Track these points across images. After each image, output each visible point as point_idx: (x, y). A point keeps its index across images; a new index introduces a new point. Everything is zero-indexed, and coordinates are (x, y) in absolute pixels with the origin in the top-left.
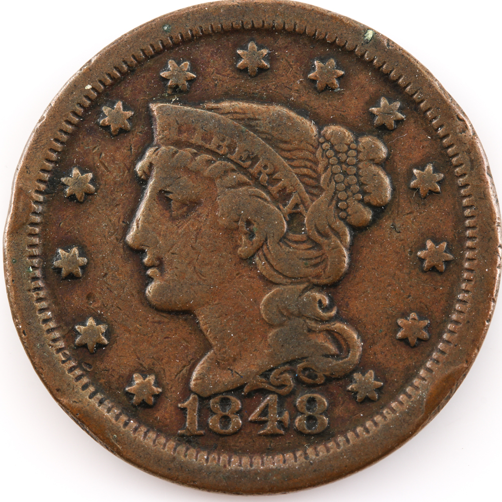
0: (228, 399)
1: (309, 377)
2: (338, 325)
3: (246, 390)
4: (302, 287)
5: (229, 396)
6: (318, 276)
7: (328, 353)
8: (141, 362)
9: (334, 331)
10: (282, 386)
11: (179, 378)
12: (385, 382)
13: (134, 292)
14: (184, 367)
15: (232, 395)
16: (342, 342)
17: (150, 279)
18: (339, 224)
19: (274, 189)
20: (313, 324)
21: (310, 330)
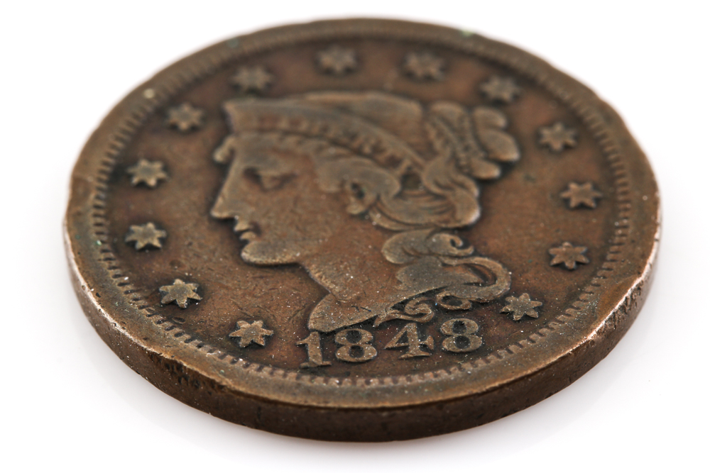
0: (357, 332)
1: (452, 304)
2: (477, 260)
3: (377, 323)
4: (428, 231)
5: (357, 329)
6: (447, 222)
7: (472, 282)
8: (245, 311)
9: (475, 264)
10: (421, 315)
11: (293, 321)
12: (545, 301)
13: (227, 255)
14: (298, 311)
15: (360, 328)
16: (487, 273)
17: (246, 242)
18: (461, 178)
19: (381, 158)
20: (447, 261)
21: (444, 265)
